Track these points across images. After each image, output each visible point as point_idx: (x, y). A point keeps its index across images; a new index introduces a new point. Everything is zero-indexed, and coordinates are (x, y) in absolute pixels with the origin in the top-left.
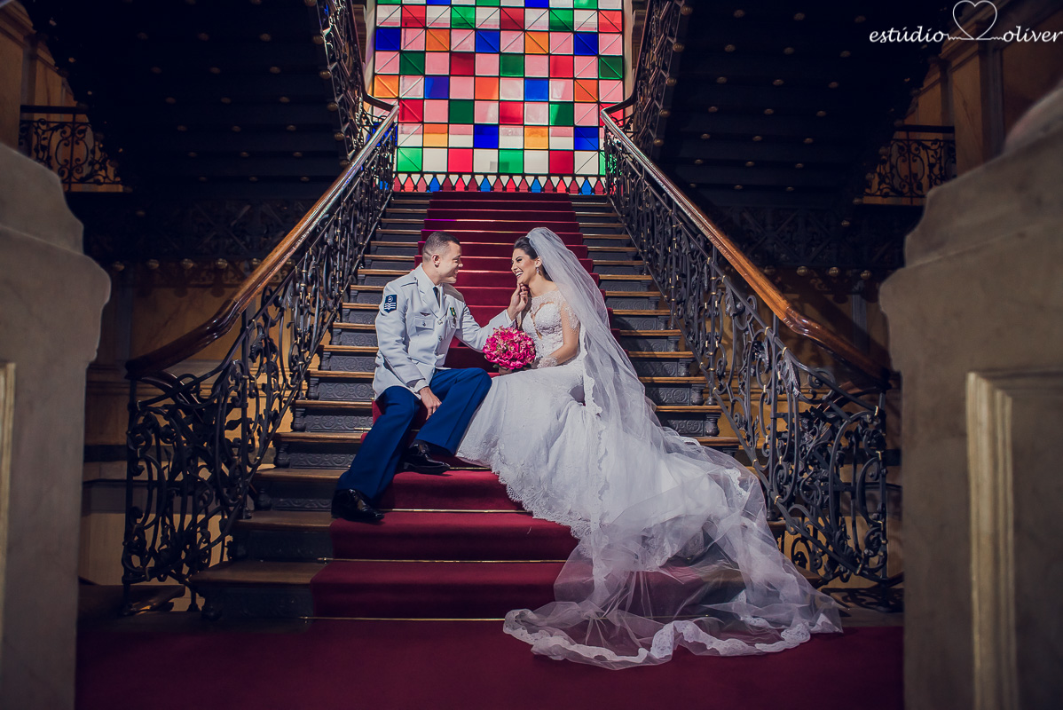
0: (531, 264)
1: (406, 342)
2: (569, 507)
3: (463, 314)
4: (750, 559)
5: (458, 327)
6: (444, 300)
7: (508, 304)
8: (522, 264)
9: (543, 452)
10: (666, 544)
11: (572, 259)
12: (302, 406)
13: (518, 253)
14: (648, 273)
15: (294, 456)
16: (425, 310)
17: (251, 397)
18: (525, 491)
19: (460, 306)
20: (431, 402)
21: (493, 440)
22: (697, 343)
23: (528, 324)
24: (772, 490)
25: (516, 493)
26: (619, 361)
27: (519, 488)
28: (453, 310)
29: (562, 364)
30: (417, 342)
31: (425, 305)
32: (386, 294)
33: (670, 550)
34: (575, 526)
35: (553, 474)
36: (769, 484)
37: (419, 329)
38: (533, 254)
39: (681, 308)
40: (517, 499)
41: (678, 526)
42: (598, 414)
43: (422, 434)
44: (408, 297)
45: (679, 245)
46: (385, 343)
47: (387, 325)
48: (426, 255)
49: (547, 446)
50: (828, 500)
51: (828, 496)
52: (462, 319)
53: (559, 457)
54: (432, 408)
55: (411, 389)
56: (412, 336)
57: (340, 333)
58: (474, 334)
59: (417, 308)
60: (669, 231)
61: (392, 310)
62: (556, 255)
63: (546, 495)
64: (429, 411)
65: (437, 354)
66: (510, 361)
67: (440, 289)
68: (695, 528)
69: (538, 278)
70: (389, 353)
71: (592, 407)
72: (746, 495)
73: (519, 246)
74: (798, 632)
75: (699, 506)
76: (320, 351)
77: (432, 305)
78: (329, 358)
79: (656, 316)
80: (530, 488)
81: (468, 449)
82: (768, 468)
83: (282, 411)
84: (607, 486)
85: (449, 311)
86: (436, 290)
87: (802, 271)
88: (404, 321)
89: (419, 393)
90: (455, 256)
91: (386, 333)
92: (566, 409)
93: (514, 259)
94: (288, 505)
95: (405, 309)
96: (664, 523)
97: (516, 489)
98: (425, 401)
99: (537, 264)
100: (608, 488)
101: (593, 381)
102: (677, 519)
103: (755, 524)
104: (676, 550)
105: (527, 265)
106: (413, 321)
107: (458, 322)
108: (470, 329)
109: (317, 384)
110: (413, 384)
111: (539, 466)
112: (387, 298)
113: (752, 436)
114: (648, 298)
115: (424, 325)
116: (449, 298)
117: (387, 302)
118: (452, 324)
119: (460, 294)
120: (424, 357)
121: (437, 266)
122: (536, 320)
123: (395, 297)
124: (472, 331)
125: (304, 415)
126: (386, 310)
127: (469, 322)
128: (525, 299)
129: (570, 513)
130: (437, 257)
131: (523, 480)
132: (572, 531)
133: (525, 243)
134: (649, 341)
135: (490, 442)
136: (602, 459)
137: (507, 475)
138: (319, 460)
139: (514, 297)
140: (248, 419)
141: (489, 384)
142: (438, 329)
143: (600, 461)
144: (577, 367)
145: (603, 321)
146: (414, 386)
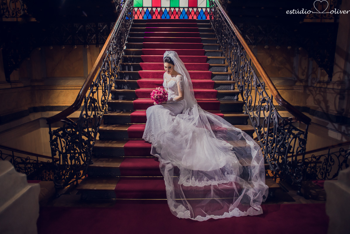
45: (237, 50)
114: (224, 66)
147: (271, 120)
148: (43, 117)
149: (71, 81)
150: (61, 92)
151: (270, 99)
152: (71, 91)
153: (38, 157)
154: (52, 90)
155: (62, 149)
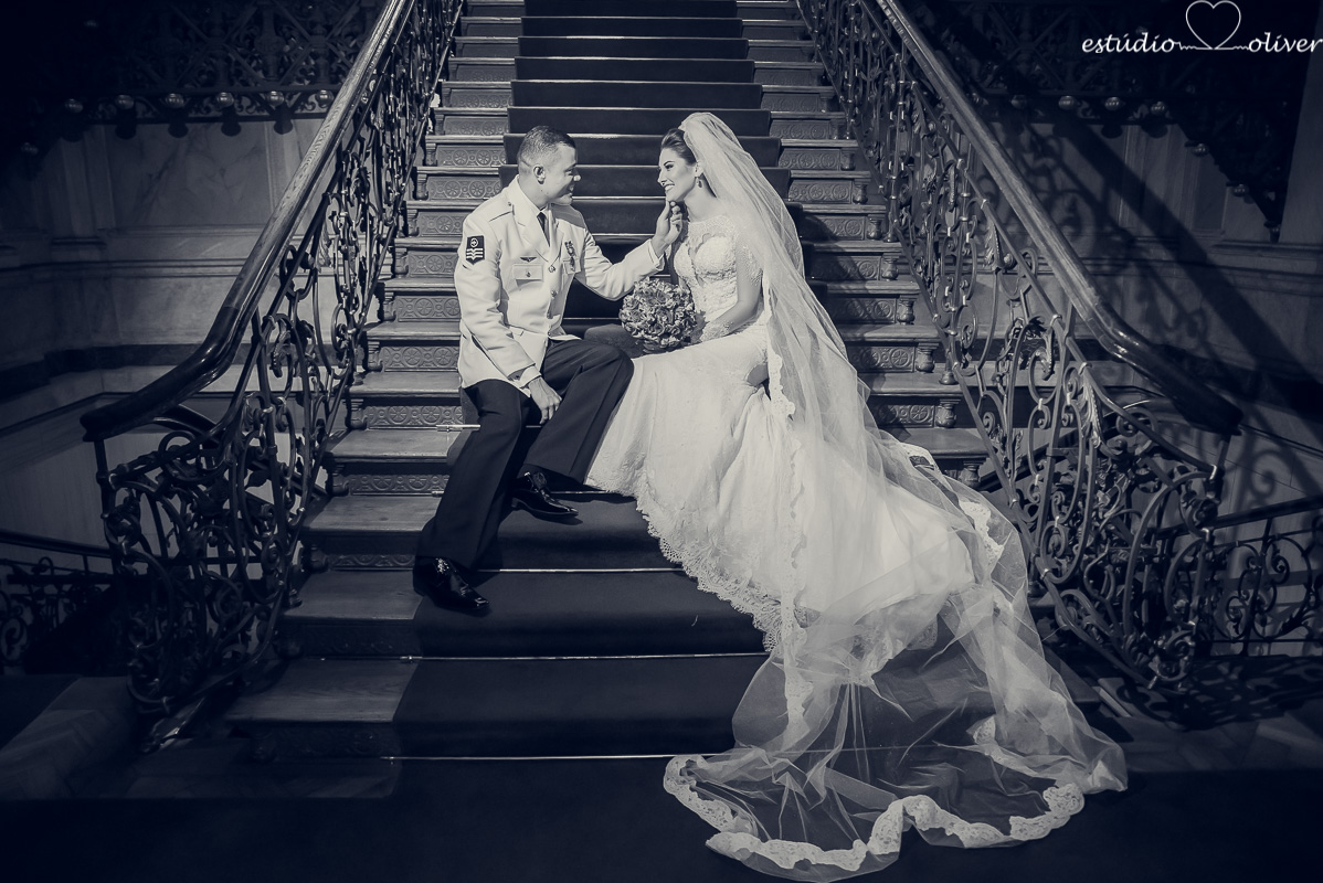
0: (687, 171)
1: (502, 308)
2: (748, 575)
3: (584, 248)
4: (1003, 668)
5: (578, 270)
6: (555, 233)
7: (652, 229)
8: (674, 172)
9: (712, 489)
10: (887, 641)
11: (749, 164)
12: (358, 395)
13: (667, 155)
14: (852, 138)
15: (353, 478)
16: (527, 254)
17: (281, 430)
18: (686, 547)
19: (579, 234)
20: (546, 399)
21: (638, 460)
22: (930, 282)
23: (682, 263)
24: (1038, 555)
25: (673, 549)
26: (820, 331)
27: (678, 543)
28: (569, 244)
29: (734, 332)
30: (519, 302)
31: (528, 245)
32: (467, 233)
33: (891, 649)
34: (760, 615)
35: (725, 521)
36: (1035, 547)
37: (520, 282)
38: (690, 158)
39: (906, 215)
40: (675, 559)
41: (903, 613)
42: (790, 416)
43: (537, 456)
44: (501, 237)
45: (909, 113)
46: (471, 313)
47: (472, 283)
48: (522, 165)
49: (717, 479)
50: (1123, 592)
51: (1123, 587)
52: (583, 255)
53: (734, 492)
54: (548, 409)
55: (517, 384)
56: (511, 291)
57: (406, 254)
58: (602, 276)
59: (516, 252)
60: (893, 86)
61: (478, 260)
62: (725, 160)
63: (716, 553)
64: (544, 413)
65: (550, 317)
66: (661, 337)
67: (548, 214)
68: (927, 616)
69: (700, 192)
70: (479, 329)
71: (779, 403)
72: (997, 549)
73: (670, 143)
74: (1068, 794)
75: (936, 579)
76: (379, 290)
77: (538, 244)
78: (392, 300)
79: (866, 215)
80: (693, 544)
81: (603, 473)
82: (1036, 521)
83: (331, 417)
84: (803, 544)
85: (564, 248)
86: (542, 217)
87: (1066, 102)
88: (498, 276)
89: (527, 386)
90: (568, 166)
91: (473, 298)
92: (743, 415)
93: (661, 165)
94: (352, 563)
95: (499, 255)
96: (886, 609)
97: (674, 545)
98: (536, 399)
99: (697, 171)
100: (805, 546)
101: (781, 359)
102: (903, 603)
103: (1010, 605)
104: (901, 647)
105: (682, 174)
106: (511, 272)
107: (577, 262)
108: (597, 268)
109: (379, 349)
110: (517, 375)
111: (706, 509)
112: (469, 239)
113: (1011, 460)
114: (852, 179)
115: (529, 275)
116: (563, 225)
117: (469, 246)
118: (570, 267)
119: (578, 214)
120: (532, 324)
121: (541, 183)
122: (696, 261)
123: (481, 240)
124: (599, 271)
125: (363, 406)
126: (470, 260)
127: (594, 255)
128: (677, 226)
129: (751, 585)
130: (540, 168)
131: (683, 531)
132: (755, 622)
133: (677, 138)
134: (855, 258)
135: (635, 463)
136: (796, 499)
137: (661, 522)
138: (389, 483)
139: (661, 222)
140: (280, 464)
141: (630, 369)
142: (550, 280)
143: (792, 505)
144: (758, 335)
145: (796, 267)
146: (518, 377)
147: (1064, 415)
148: (107, 390)
149: (219, 244)
150: (181, 287)
151: (1063, 326)
152: (220, 282)
153: (89, 558)
154: (142, 281)
155: (164, 542)
